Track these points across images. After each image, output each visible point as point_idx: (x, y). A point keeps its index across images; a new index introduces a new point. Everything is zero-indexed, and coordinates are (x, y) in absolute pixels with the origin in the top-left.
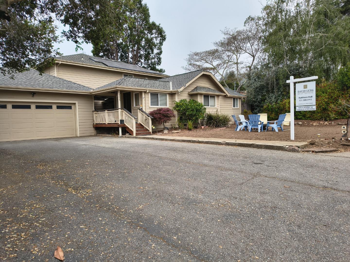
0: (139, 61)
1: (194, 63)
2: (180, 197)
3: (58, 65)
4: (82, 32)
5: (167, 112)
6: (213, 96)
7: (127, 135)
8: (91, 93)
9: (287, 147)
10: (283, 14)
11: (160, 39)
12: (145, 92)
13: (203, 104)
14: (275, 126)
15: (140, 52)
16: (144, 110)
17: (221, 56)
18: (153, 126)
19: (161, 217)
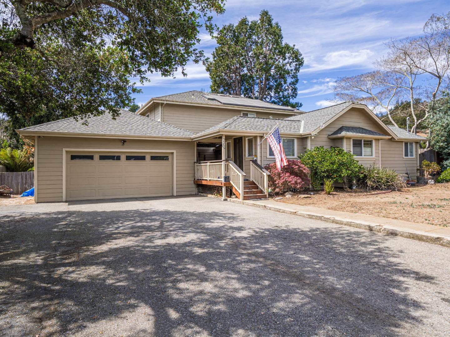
0: (268, 94)
3: (163, 105)
6: (368, 141)
7: (233, 198)
8: (192, 139)
11: (296, 65)
12: (261, 137)
13: (352, 153)
16: (259, 162)
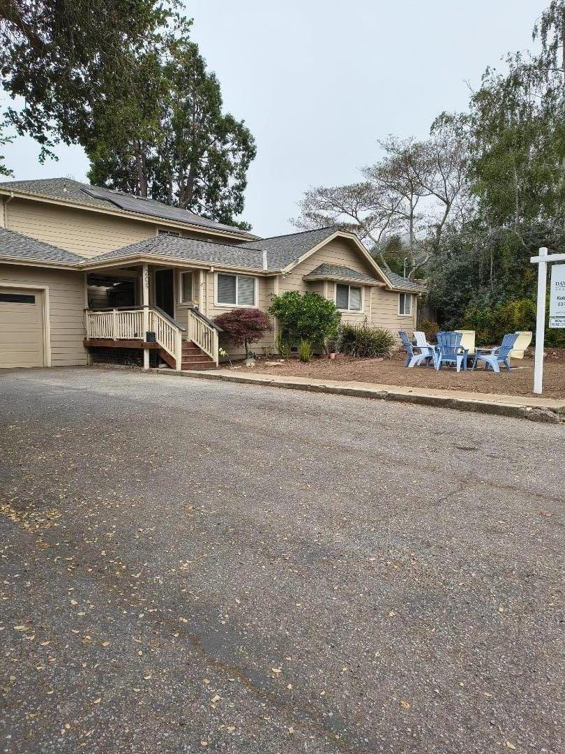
0: (195, 202)
1: (317, 212)
2: (286, 538)
3: (8, 201)
4: (56, 117)
5: (255, 319)
6: (357, 288)
7: (162, 367)
8: (81, 268)
9: (528, 409)
10: (517, 111)
11: (244, 156)
12: (206, 271)
13: (335, 304)
14: (492, 359)
15: (197, 181)
16: (202, 312)
17: (378, 199)
18: (221, 349)
19: (238, 601)
